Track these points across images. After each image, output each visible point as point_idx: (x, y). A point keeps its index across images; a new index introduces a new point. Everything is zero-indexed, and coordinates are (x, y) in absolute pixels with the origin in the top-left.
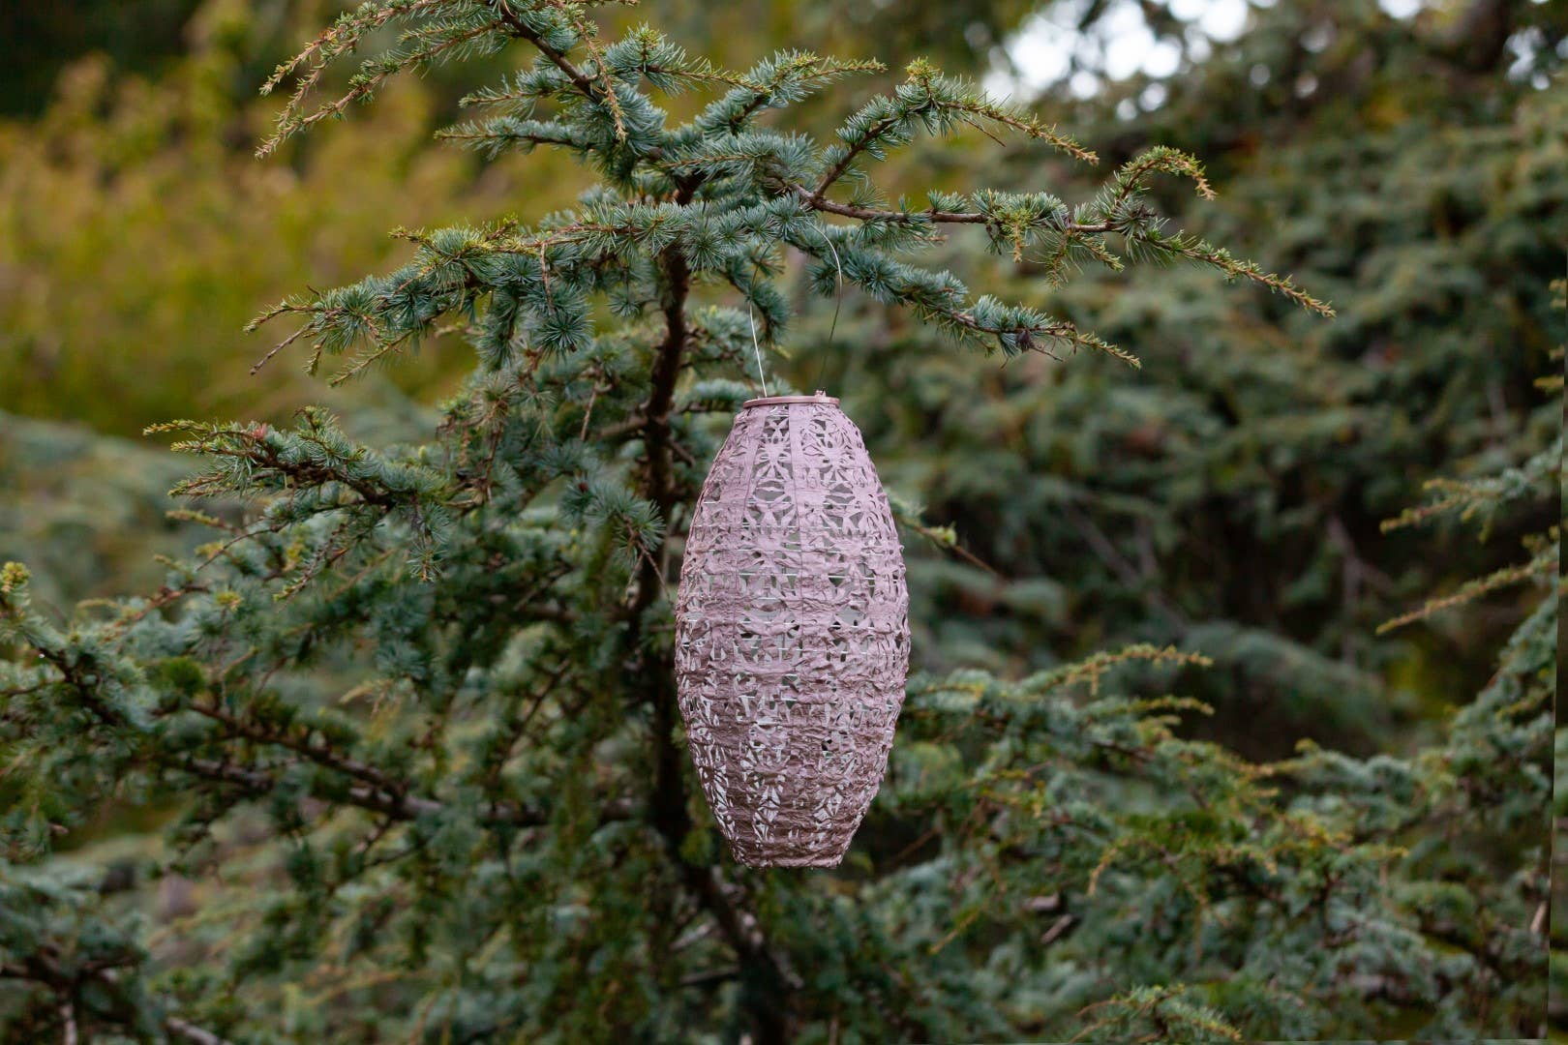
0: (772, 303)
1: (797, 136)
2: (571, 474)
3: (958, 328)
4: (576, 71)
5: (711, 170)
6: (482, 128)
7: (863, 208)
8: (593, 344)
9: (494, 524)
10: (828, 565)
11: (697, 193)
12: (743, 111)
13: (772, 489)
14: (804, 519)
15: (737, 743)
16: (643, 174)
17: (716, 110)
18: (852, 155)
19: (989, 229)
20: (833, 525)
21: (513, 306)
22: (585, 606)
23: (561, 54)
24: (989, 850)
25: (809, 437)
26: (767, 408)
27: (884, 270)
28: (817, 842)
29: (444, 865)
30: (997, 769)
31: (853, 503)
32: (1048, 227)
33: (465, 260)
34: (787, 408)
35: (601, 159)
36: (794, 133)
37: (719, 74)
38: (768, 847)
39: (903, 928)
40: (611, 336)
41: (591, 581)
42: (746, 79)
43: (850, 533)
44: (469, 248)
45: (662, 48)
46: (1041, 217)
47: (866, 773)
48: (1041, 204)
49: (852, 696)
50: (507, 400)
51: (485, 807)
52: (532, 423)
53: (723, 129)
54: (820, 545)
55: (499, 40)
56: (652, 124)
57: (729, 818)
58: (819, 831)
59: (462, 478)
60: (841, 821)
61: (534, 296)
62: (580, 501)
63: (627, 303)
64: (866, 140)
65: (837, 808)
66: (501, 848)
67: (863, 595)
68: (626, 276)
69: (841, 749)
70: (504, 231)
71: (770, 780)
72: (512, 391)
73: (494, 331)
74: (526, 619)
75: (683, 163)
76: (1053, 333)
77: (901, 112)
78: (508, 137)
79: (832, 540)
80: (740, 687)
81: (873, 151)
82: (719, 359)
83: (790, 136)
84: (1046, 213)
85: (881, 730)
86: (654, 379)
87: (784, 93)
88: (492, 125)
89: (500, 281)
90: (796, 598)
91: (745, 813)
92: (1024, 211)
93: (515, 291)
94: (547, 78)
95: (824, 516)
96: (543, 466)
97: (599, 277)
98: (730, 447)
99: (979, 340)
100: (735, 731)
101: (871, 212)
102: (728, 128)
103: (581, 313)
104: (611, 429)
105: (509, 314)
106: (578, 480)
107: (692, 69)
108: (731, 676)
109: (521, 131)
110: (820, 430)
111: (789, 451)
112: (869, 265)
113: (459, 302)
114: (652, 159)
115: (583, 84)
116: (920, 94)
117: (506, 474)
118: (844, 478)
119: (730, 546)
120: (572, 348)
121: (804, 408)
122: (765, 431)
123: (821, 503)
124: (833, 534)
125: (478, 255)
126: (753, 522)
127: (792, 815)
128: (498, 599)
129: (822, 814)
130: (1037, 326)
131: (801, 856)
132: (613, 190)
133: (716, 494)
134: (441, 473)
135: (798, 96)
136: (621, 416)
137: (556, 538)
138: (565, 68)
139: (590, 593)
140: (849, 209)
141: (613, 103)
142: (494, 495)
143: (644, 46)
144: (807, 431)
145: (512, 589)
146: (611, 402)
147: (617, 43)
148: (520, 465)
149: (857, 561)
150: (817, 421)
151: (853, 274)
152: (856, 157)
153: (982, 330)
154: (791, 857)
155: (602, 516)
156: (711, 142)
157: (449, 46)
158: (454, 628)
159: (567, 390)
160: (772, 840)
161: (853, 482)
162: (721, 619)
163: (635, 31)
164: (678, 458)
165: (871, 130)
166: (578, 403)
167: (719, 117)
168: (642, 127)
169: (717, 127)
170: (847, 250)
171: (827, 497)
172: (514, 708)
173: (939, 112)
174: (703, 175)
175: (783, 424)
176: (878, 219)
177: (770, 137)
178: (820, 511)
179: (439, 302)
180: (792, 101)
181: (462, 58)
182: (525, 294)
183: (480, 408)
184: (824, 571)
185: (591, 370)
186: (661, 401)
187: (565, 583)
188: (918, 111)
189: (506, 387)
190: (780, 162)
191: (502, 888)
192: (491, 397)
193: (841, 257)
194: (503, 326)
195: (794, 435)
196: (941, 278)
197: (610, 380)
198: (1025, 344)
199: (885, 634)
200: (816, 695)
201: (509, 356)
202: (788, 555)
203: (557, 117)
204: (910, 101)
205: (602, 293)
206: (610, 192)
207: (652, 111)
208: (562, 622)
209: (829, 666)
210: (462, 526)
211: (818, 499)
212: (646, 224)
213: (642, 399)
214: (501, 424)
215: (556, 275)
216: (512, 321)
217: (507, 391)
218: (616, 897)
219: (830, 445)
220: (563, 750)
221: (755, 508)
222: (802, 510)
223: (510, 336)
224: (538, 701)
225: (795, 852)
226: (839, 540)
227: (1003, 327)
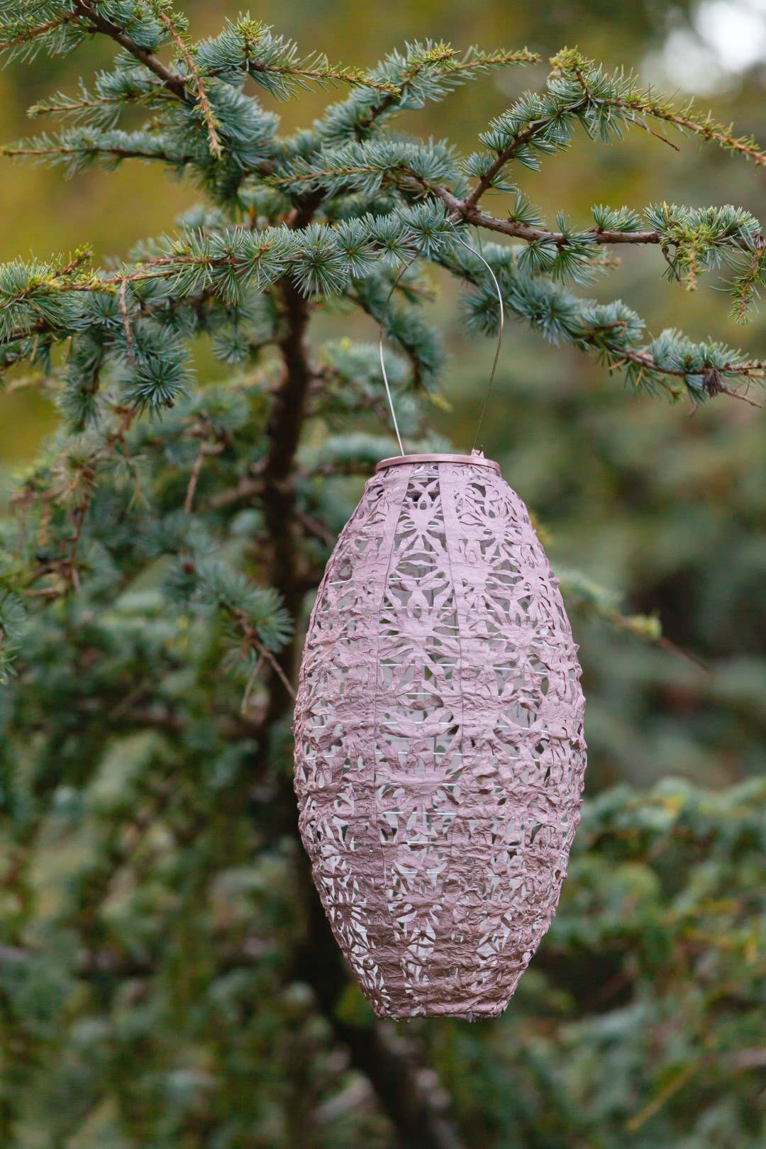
0: (419, 341)
1: (435, 142)
2: (173, 552)
3: (635, 369)
4: (167, 70)
5: (332, 186)
6: (57, 142)
7: (527, 226)
8: (198, 397)
9: (85, 614)
10: (494, 654)
11: (319, 213)
12: (370, 113)
13: (421, 562)
14: (462, 600)
15: (381, 869)
16: (252, 191)
17: (338, 112)
18: (500, 164)
19: (665, 250)
20: (498, 608)
21: (97, 354)
22: (197, 712)
23: (149, 51)
24: (694, 998)
25: (465, 503)
26: (410, 468)
27: (558, 305)
28: (480, 983)
29: (31, 1025)
30: (702, 901)
31: (521, 584)
32: (734, 246)
33: (31, 301)
34: (436, 468)
35: (200, 176)
36: (431, 139)
37: (337, 71)
38: (419, 992)
39: (591, 1092)
40: (221, 385)
41: (205, 681)
42: (372, 76)
43: (518, 619)
44: (35, 287)
45: (266, 41)
46: (727, 234)
47: (538, 902)
48: (726, 219)
49: (523, 809)
50: (93, 467)
51: (81, 956)
52: (127, 494)
53: (347, 136)
54: (483, 631)
55: (74, 37)
56: (261, 132)
57: (371, 962)
58: (483, 970)
59: (43, 560)
60: (508, 958)
61: (122, 342)
62: (185, 586)
63: (236, 348)
64: (515, 146)
65: (504, 941)
66: (102, 1003)
67: (535, 691)
68: (234, 315)
69: (510, 872)
70: (77, 265)
71: (423, 910)
72: (99, 456)
73: (75, 384)
74: (125, 728)
75: (298, 179)
76: (746, 373)
77: (553, 111)
78: (88, 152)
79: (497, 625)
80: (385, 802)
81: (522, 159)
82: (358, 409)
83: (427, 143)
84: (733, 230)
85: (554, 852)
86: (270, 432)
87: (418, 91)
88: (68, 138)
89: (80, 325)
90: (454, 693)
91: (391, 955)
92: (704, 229)
93: (101, 336)
94: (132, 80)
95: (487, 597)
96: (141, 545)
97: (202, 317)
98: (361, 517)
99: (662, 383)
100: (379, 855)
101: (537, 231)
102: (353, 135)
103: (178, 360)
104: (221, 497)
105: (93, 364)
106: (183, 559)
107: (306, 66)
108: (373, 789)
109: (104, 144)
110: (478, 495)
111: (442, 518)
112: (539, 298)
113: (31, 350)
114: (263, 173)
115: (176, 87)
116: (575, 90)
117: (95, 554)
118: (510, 555)
119: (367, 633)
120: (169, 404)
121: (459, 470)
122: (408, 494)
123: (483, 581)
124: (497, 619)
125: (47, 294)
126: (397, 603)
127: (450, 951)
128: (93, 705)
129: (487, 950)
130: (727, 365)
131: (461, 1000)
132: (217, 211)
133: (345, 573)
134: (16, 555)
135: (434, 94)
136: (233, 481)
137: (161, 631)
138: (154, 68)
139: (202, 696)
140: (510, 226)
141: (207, 110)
142: (81, 580)
143: (246, 41)
144: (462, 495)
145: (109, 692)
146: (223, 466)
147: (214, 37)
148: (114, 543)
149: (528, 652)
150: (474, 485)
151: (521, 309)
152: (506, 166)
153: (663, 371)
154: (449, 1002)
155: (211, 603)
156: (332, 152)
157: (11, 44)
158: (39, 741)
159: (168, 453)
160: (425, 983)
161: (521, 560)
162: (357, 720)
163: (235, 22)
164: (308, 534)
165: (520, 134)
166: (182, 467)
167: (343, 123)
168: (249, 136)
169: (340, 133)
170: (512, 278)
171: (491, 575)
172: (113, 836)
173: (597, 110)
174: (323, 192)
175: (432, 487)
176: (546, 241)
177: (401, 145)
178: (480, 590)
179: (7, 350)
180: (428, 101)
181: (28, 59)
182: (111, 339)
183: (62, 477)
184: (488, 662)
185: (197, 427)
186: (281, 462)
187: (174, 684)
188: (574, 110)
189: (92, 451)
190: (413, 174)
191: (104, 1053)
192: (74, 464)
193: (506, 285)
194: (86, 378)
195: (446, 498)
196: (611, 311)
197: (221, 438)
198: (713, 386)
199: (559, 739)
200: (480, 808)
201: (95, 415)
202: (443, 641)
203: (147, 126)
204: (566, 99)
205: (205, 335)
206: (213, 214)
207: (260, 115)
208: (170, 731)
209: (495, 774)
210: (46, 620)
211: (479, 575)
212: (249, 254)
213: (255, 459)
214: (87, 497)
215: (148, 316)
216: (96, 373)
217: (93, 456)
218: (243, 1062)
219: (492, 515)
220: (175, 883)
221: (401, 587)
222: (459, 589)
223: (94, 390)
224: (142, 827)
225: (453, 995)
226: (506, 626)
227: (688, 368)
